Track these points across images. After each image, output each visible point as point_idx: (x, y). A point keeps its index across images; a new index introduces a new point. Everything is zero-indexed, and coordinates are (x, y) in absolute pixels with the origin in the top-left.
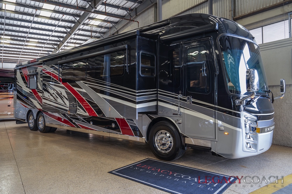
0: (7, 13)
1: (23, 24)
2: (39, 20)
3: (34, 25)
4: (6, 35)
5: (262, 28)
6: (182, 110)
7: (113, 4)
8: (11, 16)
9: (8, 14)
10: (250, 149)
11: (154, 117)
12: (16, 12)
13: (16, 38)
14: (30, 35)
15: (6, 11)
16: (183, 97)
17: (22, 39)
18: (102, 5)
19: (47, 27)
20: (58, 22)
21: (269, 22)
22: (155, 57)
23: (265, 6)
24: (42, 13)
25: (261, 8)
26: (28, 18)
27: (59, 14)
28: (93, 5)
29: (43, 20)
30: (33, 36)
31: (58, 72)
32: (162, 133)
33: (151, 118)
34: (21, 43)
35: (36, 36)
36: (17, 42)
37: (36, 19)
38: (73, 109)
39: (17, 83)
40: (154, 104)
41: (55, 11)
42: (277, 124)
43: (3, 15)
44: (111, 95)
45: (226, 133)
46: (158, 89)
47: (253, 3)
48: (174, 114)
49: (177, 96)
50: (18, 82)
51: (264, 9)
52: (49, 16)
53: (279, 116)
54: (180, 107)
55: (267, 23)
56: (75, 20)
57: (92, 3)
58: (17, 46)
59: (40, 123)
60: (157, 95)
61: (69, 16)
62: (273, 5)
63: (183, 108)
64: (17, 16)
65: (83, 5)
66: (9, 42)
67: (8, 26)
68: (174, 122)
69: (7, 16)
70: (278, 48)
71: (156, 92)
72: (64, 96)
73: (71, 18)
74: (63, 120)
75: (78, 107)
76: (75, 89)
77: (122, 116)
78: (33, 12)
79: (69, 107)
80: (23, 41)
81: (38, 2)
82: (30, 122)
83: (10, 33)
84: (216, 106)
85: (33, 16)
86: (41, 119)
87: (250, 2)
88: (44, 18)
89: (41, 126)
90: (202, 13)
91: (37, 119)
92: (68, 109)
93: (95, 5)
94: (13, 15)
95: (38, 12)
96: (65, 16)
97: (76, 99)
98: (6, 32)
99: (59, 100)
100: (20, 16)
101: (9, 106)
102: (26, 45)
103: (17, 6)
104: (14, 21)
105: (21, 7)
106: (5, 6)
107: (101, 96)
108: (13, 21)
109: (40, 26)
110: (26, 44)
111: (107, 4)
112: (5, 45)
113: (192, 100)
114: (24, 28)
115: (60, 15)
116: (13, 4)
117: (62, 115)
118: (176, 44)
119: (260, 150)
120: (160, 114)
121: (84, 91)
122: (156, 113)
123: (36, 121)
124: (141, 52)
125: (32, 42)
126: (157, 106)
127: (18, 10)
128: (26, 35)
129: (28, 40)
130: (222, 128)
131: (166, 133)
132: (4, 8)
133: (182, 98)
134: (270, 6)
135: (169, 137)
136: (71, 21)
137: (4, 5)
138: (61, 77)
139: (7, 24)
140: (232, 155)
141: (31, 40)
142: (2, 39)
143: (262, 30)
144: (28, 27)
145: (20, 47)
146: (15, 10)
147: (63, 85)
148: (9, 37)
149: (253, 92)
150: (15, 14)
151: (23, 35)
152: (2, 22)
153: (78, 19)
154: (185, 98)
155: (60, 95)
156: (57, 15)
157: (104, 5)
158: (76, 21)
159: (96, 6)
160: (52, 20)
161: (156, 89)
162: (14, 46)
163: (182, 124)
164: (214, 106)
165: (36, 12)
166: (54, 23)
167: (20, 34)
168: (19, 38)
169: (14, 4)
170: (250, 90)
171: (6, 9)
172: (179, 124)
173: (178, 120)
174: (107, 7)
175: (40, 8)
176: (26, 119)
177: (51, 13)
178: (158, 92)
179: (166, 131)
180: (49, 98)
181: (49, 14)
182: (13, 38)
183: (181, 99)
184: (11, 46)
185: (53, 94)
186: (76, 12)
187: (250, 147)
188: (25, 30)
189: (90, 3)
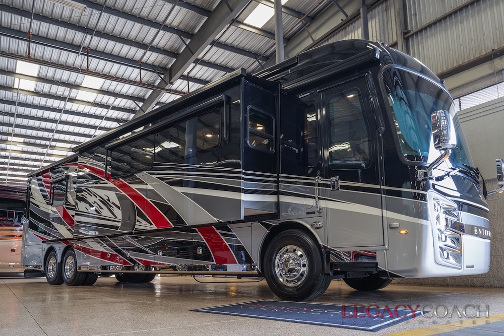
0: (21, 95)
1: (47, 114)
2: (74, 107)
3: (65, 117)
4: (16, 135)
5: (460, 100)
6: (323, 204)
7: (202, 78)
8: (27, 101)
9: (23, 98)
10: (448, 260)
11: (273, 223)
12: (36, 93)
13: (33, 141)
14: (57, 136)
15: (20, 92)
16: (324, 180)
17: (43, 142)
18: (182, 80)
19: (87, 121)
20: (107, 110)
21: (471, 88)
22: (274, 119)
23: (461, 63)
24: (80, 95)
25: (455, 65)
26: (56, 103)
27: (109, 97)
28: (167, 80)
29: (81, 108)
30: (62, 137)
31: (104, 163)
32: (287, 251)
33: (267, 226)
34: (41, 150)
35: (67, 137)
36: (35, 149)
37: (69, 106)
38: (129, 221)
39: (31, 200)
40: (272, 199)
41: (102, 91)
42: (498, 250)
43: (15, 99)
44: (197, 185)
45: (403, 232)
46: (280, 175)
47: (441, 59)
48: (308, 213)
49: (313, 180)
50: (34, 198)
51: (460, 66)
52: (92, 101)
53: (501, 233)
54: (319, 198)
55: (466, 90)
56: (135, 108)
57: (165, 77)
58: (33, 157)
59: (68, 267)
60: (278, 185)
61: (126, 100)
62: (475, 60)
63: (324, 199)
64: (37, 100)
65: (151, 80)
66: (20, 149)
67: (22, 119)
68: (309, 227)
69: (20, 100)
70: (487, 116)
71: (276, 179)
72: (113, 203)
73: (129, 104)
74: (109, 256)
75: (138, 218)
76: (133, 187)
77: (215, 219)
78: (64, 94)
79: (121, 221)
80: (45, 146)
81: (75, 73)
82: (50, 269)
83: (23, 131)
84: (383, 187)
85: (65, 101)
86: (70, 261)
87: (436, 59)
88: (84, 103)
89: (68, 274)
90: (353, 38)
91: (62, 261)
92: (119, 224)
93: (170, 79)
94: (30, 99)
95: (74, 93)
96: (119, 99)
97: (135, 204)
98: (17, 130)
99: (105, 212)
100: (43, 101)
101: (13, 251)
102: (49, 155)
103: (38, 83)
104: (32, 109)
105: (46, 84)
106: (19, 81)
107: (179, 189)
108: (30, 109)
109: (76, 119)
110: (50, 151)
111: (191, 78)
112: (13, 154)
113: (340, 184)
114: (48, 123)
115: (111, 97)
116: (33, 78)
117: (109, 248)
118: (309, 94)
119: (468, 267)
120: (285, 216)
121: (149, 187)
122: (275, 216)
123: (60, 267)
124: (249, 108)
125: (60, 149)
126: (278, 204)
127: (39, 89)
128: (50, 135)
129: (53, 144)
130: (396, 224)
131: (295, 250)
132: (16, 86)
133: (321, 182)
134: (470, 62)
135: (301, 256)
136: (130, 110)
137: (17, 80)
138: (109, 171)
139: (19, 116)
140: (415, 270)
141: (58, 144)
142: (9, 143)
143: (460, 103)
144: (54, 121)
145: (38, 157)
146: (35, 89)
147: (112, 185)
148: (22, 140)
149: (447, 149)
150: (35, 97)
151: (46, 134)
152: (12, 111)
153: (141, 104)
154: (326, 182)
155: (106, 202)
156: (106, 99)
157: (186, 80)
158: (138, 109)
159: (172, 81)
160: (96, 108)
161: (276, 175)
162: (28, 156)
163: (323, 228)
164: (378, 187)
165: (70, 93)
166: (99, 113)
167: (40, 134)
168: (38, 142)
169: (35, 79)
170: (440, 145)
171: (21, 87)
172: (317, 230)
173: (316, 222)
174: (191, 83)
175: (77, 86)
176: (42, 264)
177: (96, 94)
178: (280, 179)
179: (295, 247)
180: (87, 212)
181: (91, 97)
182: (27, 140)
183: (319, 185)
184: (24, 156)
185: (95, 202)
186: (137, 94)
187: (448, 258)
188: (49, 125)
189: (162, 76)
